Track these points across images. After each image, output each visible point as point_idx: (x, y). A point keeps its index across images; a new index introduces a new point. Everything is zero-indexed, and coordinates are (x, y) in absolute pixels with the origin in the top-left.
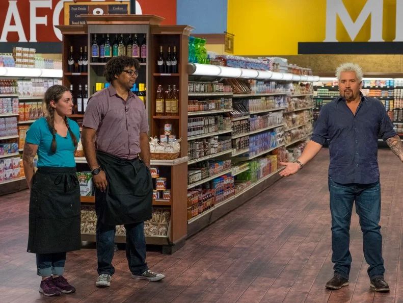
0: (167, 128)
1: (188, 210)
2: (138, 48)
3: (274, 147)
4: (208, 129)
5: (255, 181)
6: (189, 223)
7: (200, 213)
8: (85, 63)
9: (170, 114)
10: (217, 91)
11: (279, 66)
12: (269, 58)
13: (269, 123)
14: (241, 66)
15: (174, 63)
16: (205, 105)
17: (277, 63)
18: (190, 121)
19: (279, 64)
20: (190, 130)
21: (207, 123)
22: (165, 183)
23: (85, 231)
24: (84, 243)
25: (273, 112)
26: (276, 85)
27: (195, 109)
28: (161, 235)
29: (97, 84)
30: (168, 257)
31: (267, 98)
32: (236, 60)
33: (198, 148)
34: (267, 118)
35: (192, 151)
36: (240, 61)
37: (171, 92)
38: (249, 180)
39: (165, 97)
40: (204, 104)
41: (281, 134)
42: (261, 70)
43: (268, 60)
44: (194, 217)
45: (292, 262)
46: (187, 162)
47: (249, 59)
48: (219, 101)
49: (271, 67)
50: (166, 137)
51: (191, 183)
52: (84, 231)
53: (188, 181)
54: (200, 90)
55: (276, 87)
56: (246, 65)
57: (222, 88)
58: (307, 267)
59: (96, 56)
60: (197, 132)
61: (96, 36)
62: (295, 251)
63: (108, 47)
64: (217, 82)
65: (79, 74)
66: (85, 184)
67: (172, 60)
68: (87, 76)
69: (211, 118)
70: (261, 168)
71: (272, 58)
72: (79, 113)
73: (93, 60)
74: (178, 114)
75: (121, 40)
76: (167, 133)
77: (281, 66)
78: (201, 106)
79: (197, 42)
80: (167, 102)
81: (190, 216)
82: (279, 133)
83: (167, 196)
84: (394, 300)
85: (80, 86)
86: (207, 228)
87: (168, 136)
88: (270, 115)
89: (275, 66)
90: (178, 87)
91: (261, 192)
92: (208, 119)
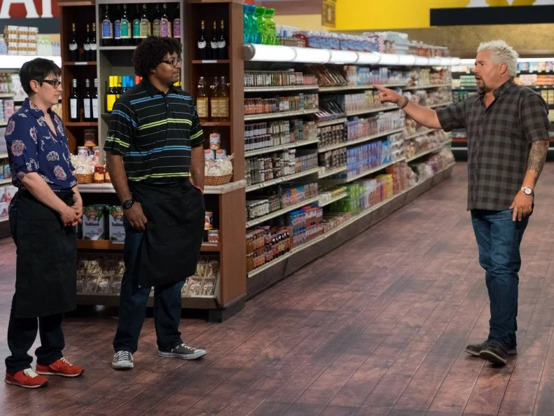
0: (214, 139)
1: (248, 257)
2: (169, 24)
3: (387, 162)
4: (278, 139)
5: (357, 213)
6: (250, 276)
7: (269, 261)
8: (93, 47)
9: (218, 119)
10: (293, 84)
11: (393, 45)
12: (379, 34)
13: (379, 127)
14: (332, 45)
15: (222, 45)
16: (274, 105)
17: (391, 40)
18: (248, 129)
19: (394, 42)
20: (249, 141)
21: (278, 131)
22: (210, 218)
23: (97, 291)
24: (100, 307)
25: (385, 111)
26: (388, 73)
27: (257, 112)
28: (206, 294)
29: (111, 78)
30: (216, 326)
31: (375, 92)
32: (322, 38)
33: (263, 168)
34: (375, 120)
35: (254, 173)
36: (329, 39)
37: (219, 88)
38: (347, 211)
39: (210, 95)
40: (271, 102)
41: (399, 143)
42: (365, 51)
43: (377, 37)
44: (257, 267)
45: (396, 331)
46: (244, 188)
47: (344, 36)
48: (297, 98)
49: (382, 46)
50: (212, 153)
51: (252, 219)
52: (95, 291)
53: (249, 215)
54: (264, 83)
55: (389, 75)
56: (340, 45)
57: (300, 78)
58: (417, 338)
59: (108, 37)
60: (260, 144)
61: (107, 8)
62: (402, 315)
63: (125, 23)
64: (292, 70)
65: (85, 63)
66: (96, 222)
67: (218, 40)
68: (95, 66)
69: (284, 123)
70: (367, 194)
71: (385, 34)
72: (87, 120)
73: (104, 43)
74: (229, 118)
75: (144, 13)
76: (213, 147)
77: (397, 45)
78: (267, 106)
79: (260, 12)
80: (213, 102)
81: (251, 267)
82: (394, 142)
83: (214, 238)
84: (538, 385)
85: (88, 81)
86: (280, 283)
87: (215, 151)
88: (380, 117)
89: (388, 44)
90: (228, 80)
91: (368, 228)
92: (278, 124)
